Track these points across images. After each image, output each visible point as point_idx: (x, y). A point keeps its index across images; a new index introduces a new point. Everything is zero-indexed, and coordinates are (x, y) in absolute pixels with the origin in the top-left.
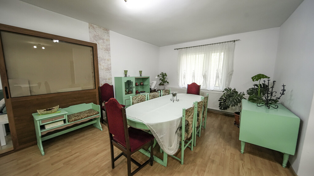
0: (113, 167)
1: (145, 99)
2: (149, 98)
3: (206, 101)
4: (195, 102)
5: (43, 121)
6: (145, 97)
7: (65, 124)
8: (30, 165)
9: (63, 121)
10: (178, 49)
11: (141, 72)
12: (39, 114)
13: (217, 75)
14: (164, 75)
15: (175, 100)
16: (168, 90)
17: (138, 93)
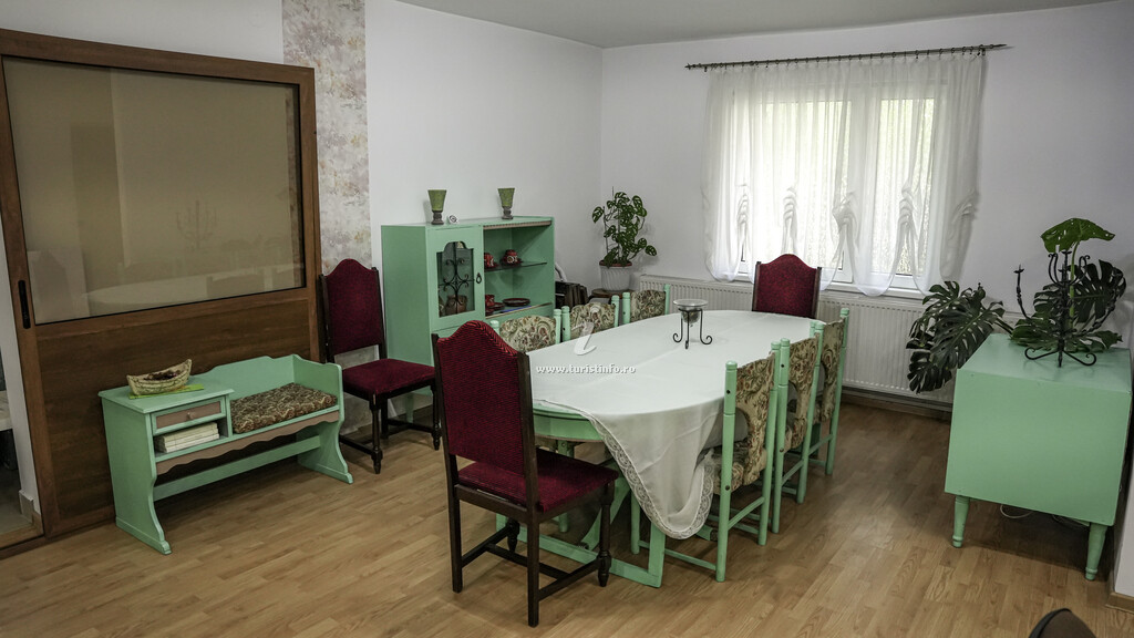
0: (458, 585)
1: (553, 333)
2: (567, 333)
3: (832, 341)
4: (777, 341)
5: (162, 416)
6: (551, 324)
7: (225, 440)
8: (143, 577)
9: (215, 425)
10: (706, 67)
11: (506, 196)
12: (135, 391)
13: (902, 217)
14: (628, 210)
15: (694, 341)
16: (657, 293)
17: (496, 309)
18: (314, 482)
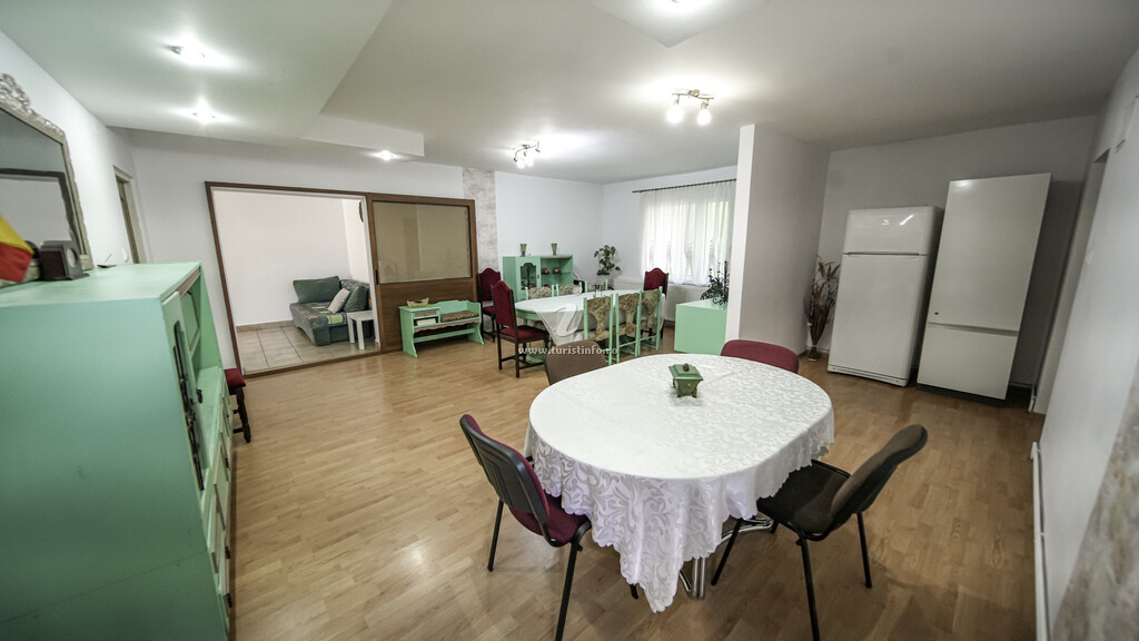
0: (500, 368)
1: (551, 293)
7: (439, 325)
9: (435, 319)
11: (554, 246)
12: (409, 306)
14: (609, 252)
18: (470, 344)
